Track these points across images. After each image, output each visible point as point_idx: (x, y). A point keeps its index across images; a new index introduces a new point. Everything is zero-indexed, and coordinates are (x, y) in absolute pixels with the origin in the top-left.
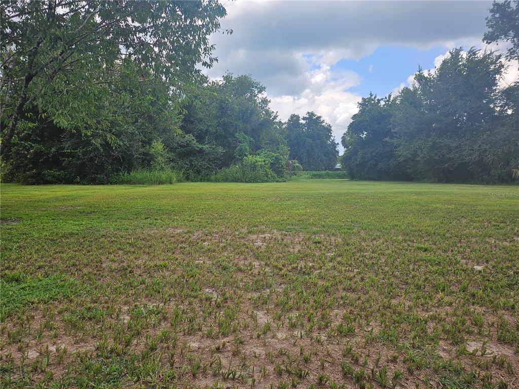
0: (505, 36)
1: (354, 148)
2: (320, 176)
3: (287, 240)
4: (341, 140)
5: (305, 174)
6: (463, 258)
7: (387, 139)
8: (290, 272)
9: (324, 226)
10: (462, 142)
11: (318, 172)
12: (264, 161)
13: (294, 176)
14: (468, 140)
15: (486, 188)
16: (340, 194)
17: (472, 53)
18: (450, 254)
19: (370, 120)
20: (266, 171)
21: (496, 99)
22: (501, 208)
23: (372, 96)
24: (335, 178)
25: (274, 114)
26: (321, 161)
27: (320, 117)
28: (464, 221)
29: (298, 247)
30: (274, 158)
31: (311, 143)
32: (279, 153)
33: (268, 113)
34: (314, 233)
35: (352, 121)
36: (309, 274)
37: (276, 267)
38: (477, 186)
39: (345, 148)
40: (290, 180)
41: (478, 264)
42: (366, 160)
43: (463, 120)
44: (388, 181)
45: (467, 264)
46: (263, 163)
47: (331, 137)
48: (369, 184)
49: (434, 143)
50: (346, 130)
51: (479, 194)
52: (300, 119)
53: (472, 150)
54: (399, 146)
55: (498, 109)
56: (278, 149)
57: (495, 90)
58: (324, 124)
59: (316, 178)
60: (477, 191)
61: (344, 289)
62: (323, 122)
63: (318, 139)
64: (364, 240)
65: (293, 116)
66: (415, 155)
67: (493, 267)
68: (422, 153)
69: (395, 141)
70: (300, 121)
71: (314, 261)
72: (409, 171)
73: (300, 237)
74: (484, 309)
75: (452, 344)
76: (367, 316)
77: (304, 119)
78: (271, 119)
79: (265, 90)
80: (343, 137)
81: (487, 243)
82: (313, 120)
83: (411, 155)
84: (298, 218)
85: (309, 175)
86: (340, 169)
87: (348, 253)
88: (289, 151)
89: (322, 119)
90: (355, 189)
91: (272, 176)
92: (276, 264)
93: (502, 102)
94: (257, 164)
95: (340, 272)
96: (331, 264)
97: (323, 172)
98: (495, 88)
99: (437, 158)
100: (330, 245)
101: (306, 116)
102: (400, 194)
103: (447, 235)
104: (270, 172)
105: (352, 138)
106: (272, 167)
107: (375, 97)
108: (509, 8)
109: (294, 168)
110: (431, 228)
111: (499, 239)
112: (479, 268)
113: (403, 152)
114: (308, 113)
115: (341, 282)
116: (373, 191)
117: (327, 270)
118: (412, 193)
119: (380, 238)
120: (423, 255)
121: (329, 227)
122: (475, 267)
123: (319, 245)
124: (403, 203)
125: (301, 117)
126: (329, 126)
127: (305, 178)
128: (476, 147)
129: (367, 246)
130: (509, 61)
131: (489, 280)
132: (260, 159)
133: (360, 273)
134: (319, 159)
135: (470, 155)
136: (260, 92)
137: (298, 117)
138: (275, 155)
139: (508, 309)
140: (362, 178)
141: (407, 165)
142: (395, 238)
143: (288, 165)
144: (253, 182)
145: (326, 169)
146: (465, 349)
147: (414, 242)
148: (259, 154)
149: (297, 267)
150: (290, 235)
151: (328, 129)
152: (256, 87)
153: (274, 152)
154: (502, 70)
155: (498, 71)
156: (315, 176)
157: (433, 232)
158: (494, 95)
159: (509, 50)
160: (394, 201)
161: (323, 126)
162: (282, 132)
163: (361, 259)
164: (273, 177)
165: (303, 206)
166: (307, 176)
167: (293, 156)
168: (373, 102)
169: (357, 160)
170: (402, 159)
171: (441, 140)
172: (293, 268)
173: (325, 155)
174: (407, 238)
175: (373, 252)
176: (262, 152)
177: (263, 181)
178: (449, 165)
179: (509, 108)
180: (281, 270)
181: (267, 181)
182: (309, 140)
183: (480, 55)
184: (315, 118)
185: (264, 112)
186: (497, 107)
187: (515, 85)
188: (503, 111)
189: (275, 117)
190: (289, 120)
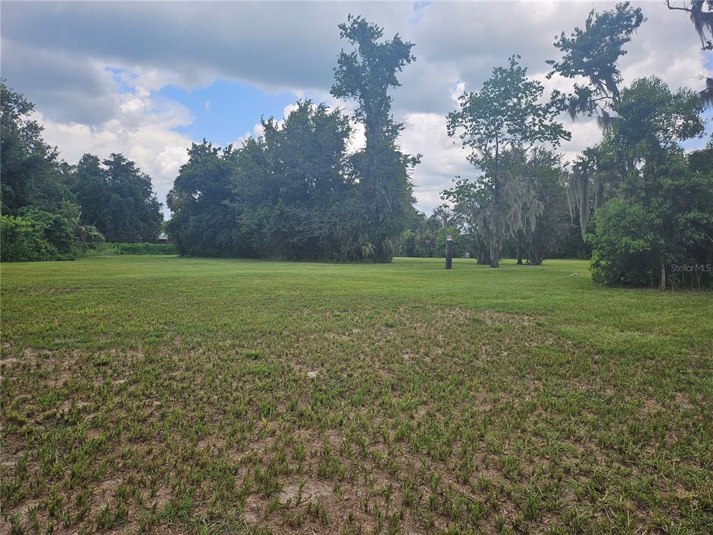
0: (352, 94)
1: (184, 212)
2: (135, 251)
3: (48, 367)
4: (166, 199)
5: (110, 248)
6: (298, 363)
7: (226, 202)
8: (41, 424)
9: (119, 335)
10: (312, 213)
11: (131, 245)
12: (33, 226)
13: (92, 250)
14: (316, 210)
15: (336, 268)
16: (158, 280)
17: (322, 108)
18: (283, 359)
19: (205, 174)
20: (36, 242)
21: (345, 165)
22: (346, 293)
23: (205, 143)
24: (158, 254)
25: (51, 151)
26: (136, 227)
27: (132, 163)
28: (306, 312)
29: (66, 377)
30: (51, 222)
31: (120, 201)
32: (61, 213)
33: (40, 147)
34: (100, 349)
35: (179, 175)
36: (74, 423)
37: (13, 420)
38: (327, 264)
39: (172, 210)
40: (82, 257)
41: (312, 370)
42: (200, 230)
43: (312, 186)
44: (230, 258)
45: (300, 371)
46: (30, 229)
47: (152, 194)
48: (203, 264)
49: (282, 213)
50: (171, 187)
51: (327, 275)
52: (100, 162)
53: (322, 222)
54: (242, 213)
55: (346, 177)
56: (60, 207)
57: (344, 155)
58: (139, 174)
59: (129, 254)
60: (326, 272)
61: (130, 440)
62: (137, 170)
63: (131, 196)
64: (178, 351)
65: (87, 158)
66: (261, 226)
67: (328, 371)
68: (268, 223)
69: (236, 205)
70: (100, 166)
71: (89, 397)
72: (255, 245)
73: (73, 357)
74: (310, 431)
75: (263, 498)
76: (153, 483)
77: (106, 163)
78: (46, 157)
79: (34, 109)
80: (168, 195)
81: (326, 339)
82: (121, 166)
83: (256, 225)
84: (79, 323)
85: (116, 249)
86: (164, 240)
87: (148, 376)
88: (79, 210)
89: (136, 167)
90: (182, 271)
91: (48, 251)
92: (14, 414)
93: (350, 170)
94: (17, 230)
95: (129, 411)
96: (117, 400)
97: (140, 245)
98: (343, 152)
99: (285, 230)
100: (124, 366)
101: (110, 159)
102: (239, 278)
103: (285, 333)
104: (44, 244)
105: (181, 197)
106: (48, 236)
107: (210, 146)
108: (356, 62)
109: (89, 238)
110: (267, 325)
111: (338, 334)
112: (312, 374)
113: (247, 220)
114: (113, 155)
115: (127, 428)
116: (206, 274)
117: (110, 410)
118: (254, 275)
119: (200, 346)
120: (252, 365)
121: (127, 335)
122: (309, 374)
123: (103, 369)
124: (241, 291)
125: (102, 160)
126: (148, 177)
127: (110, 254)
128: (326, 219)
129: (180, 360)
130: (355, 123)
131: (321, 390)
132: (24, 223)
133: (160, 407)
134: (133, 225)
135: (320, 228)
136: (23, 111)
137: (96, 160)
138: (54, 216)
139: (335, 427)
140: (194, 255)
141: (252, 237)
142: (220, 344)
143: (78, 233)
144: (11, 261)
145: (144, 241)
146: (277, 503)
147: (244, 347)
148: (22, 214)
149: (55, 414)
150: (54, 356)
151: (146, 183)
152: (16, 102)
153: (53, 211)
154: (350, 133)
155: (346, 134)
156: (125, 251)
157: (268, 331)
158: (343, 161)
159: (356, 111)
160: (232, 287)
161: (138, 177)
162: (68, 180)
163: (167, 383)
164: (51, 253)
165: (95, 300)
166: (112, 250)
167: (87, 219)
168: (207, 151)
169: (187, 230)
170: (244, 230)
171: (288, 209)
172: (47, 418)
173: (143, 220)
174: (237, 342)
175: (187, 369)
176: (28, 211)
177: (30, 260)
178: (298, 240)
179: (356, 177)
180: (22, 423)
181: (38, 259)
182: (116, 196)
183: (329, 112)
184: (125, 163)
185: (32, 146)
186: (345, 174)
187: (362, 152)
188: (350, 180)
189: (54, 156)
190: (80, 162)
